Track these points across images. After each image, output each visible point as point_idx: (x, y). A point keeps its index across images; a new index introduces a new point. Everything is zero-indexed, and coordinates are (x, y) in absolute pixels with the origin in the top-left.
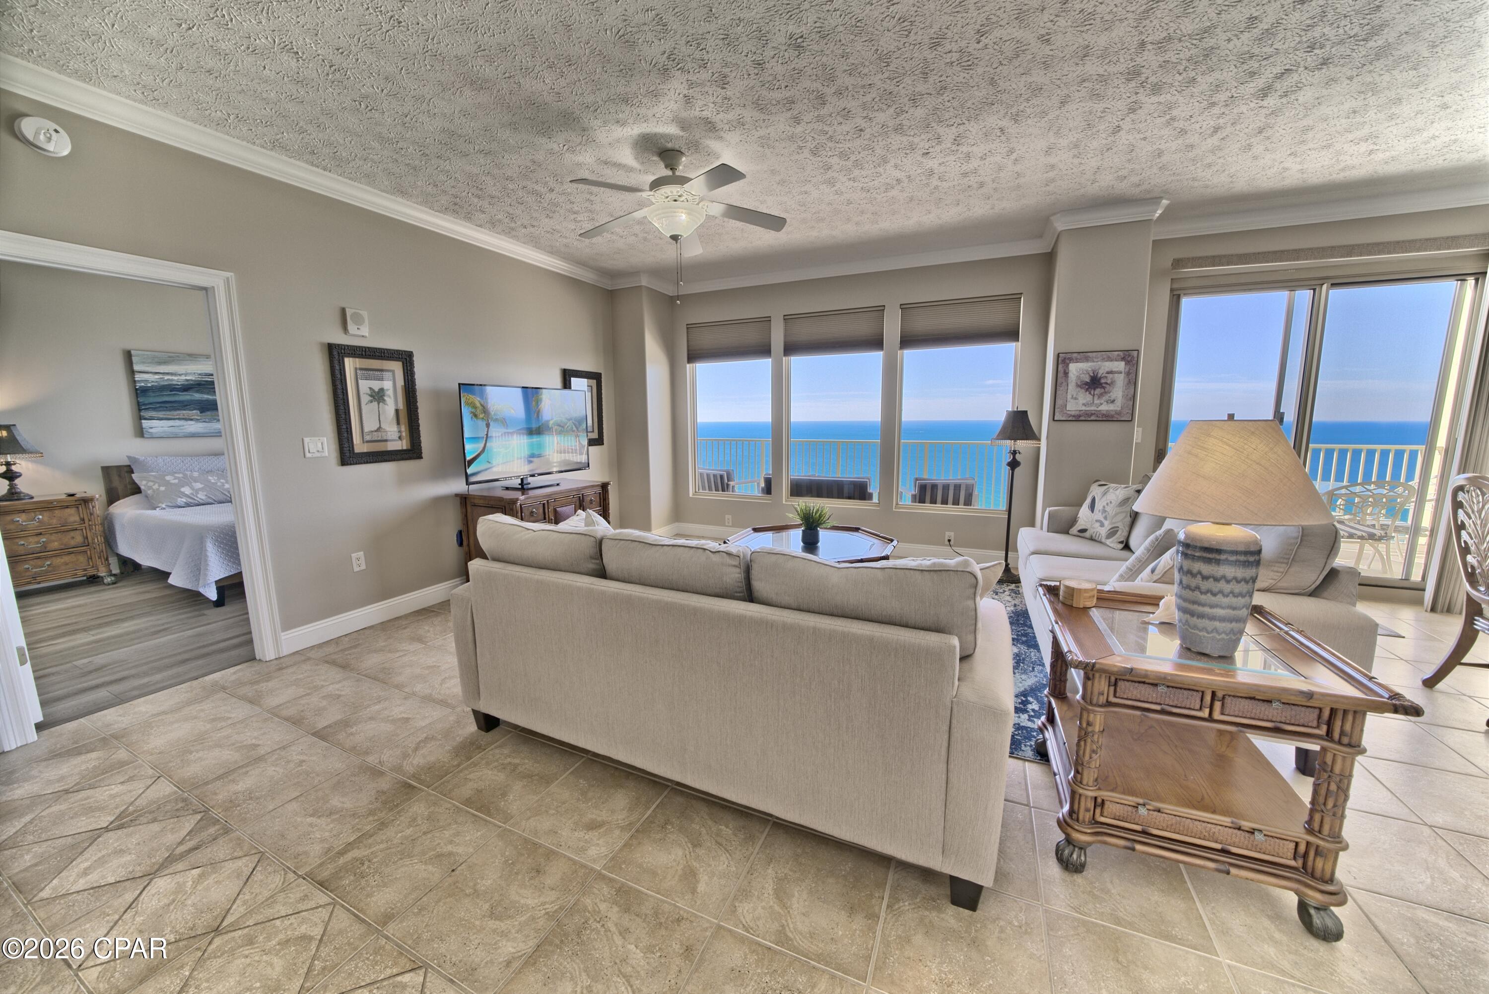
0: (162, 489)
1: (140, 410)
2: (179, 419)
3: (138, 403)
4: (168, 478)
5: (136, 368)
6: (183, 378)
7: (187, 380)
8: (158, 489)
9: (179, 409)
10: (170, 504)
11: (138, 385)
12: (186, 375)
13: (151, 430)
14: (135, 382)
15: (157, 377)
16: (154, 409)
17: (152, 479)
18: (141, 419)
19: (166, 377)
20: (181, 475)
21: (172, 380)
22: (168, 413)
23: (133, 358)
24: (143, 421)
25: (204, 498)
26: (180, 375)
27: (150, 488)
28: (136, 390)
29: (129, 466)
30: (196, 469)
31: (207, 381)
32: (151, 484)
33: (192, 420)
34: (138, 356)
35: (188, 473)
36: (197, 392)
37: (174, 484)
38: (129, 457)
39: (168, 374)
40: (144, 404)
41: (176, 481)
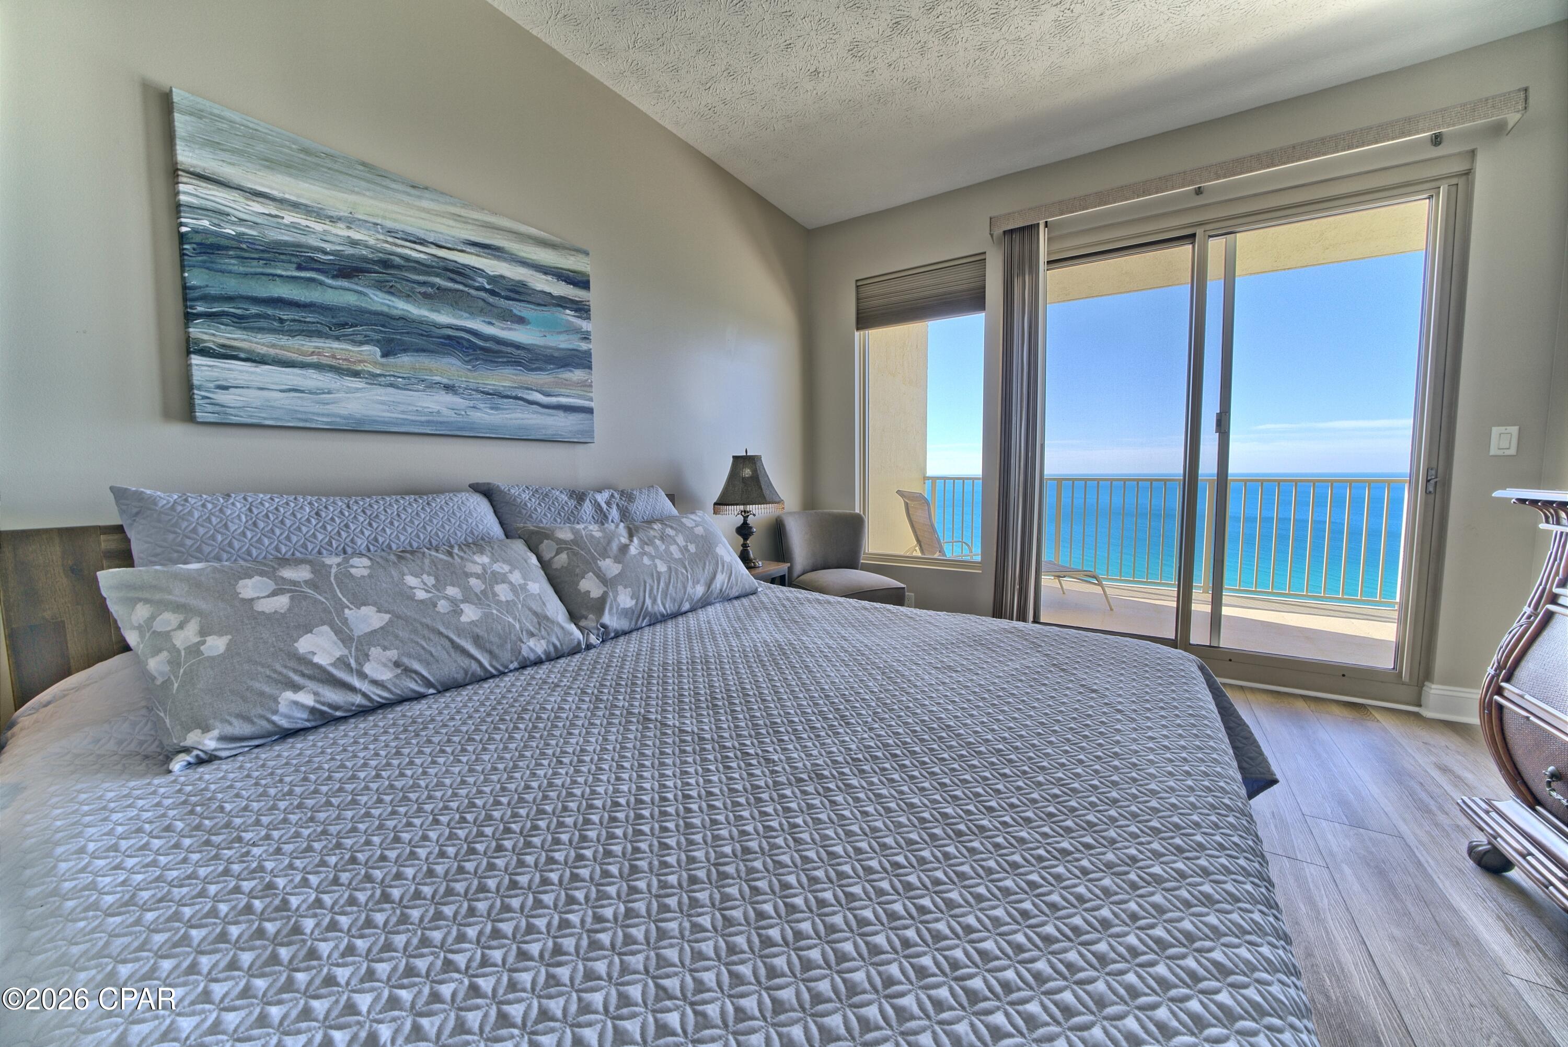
0: (217, 645)
1: (189, 317)
2: (318, 367)
3: (185, 288)
4: (249, 588)
5: (185, 156)
6: (341, 231)
7: (354, 243)
8: (194, 650)
9: (319, 334)
10: (240, 728)
11: (189, 222)
12: (350, 222)
13: (222, 397)
14: (177, 208)
15: (257, 207)
16: (240, 321)
17: (179, 593)
18: (189, 353)
19: (289, 218)
20: (301, 574)
21: (306, 231)
22: (284, 341)
23: (177, 116)
24: (196, 360)
25: (385, 675)
26: (334, 220)
27: (160, 641)
28: (182, 238)
29: (119, 529)
30: (361, 543)
31: (407, 259)
32: (168, 620)
33: (356, 374)
34: (197, 113)
35: (333, 561)
36: (380, 286)
37: (272, 618)
38: (119, 494)
39: (295, 206)
40: (205, 298)
41: (282, 602)
